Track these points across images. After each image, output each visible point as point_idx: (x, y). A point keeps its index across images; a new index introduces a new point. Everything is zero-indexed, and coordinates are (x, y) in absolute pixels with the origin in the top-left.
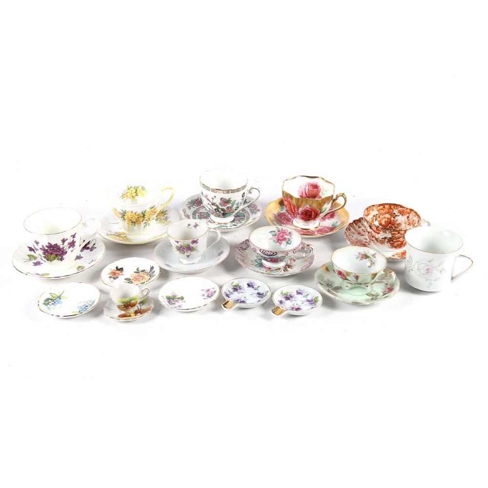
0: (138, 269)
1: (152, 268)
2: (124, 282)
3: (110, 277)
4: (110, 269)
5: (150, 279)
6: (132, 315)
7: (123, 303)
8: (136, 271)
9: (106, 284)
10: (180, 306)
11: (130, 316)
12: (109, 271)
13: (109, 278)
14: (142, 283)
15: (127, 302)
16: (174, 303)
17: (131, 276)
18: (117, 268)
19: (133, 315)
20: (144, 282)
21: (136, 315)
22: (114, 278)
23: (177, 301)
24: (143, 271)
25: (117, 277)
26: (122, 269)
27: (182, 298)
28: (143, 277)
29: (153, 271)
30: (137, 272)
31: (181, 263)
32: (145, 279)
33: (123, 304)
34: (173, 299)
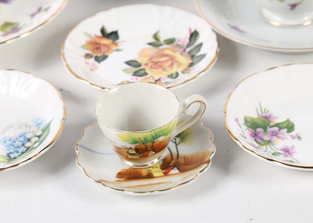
0: (156, 37)
1: (194, 35)
2: (125, 71)
3: (87, 56)
4: (86, 34)
5: (191, 65)
6: (155, 175)
7: (135, 142)
8: (152, 40)
9: (77, 77)
10: (287, 151)
11: (150, 176)
12: (84, 40)
13: (83, 59)
14: (171, 76)
15: (145, 142)
16: (269, 142)
17: (140, 54)
18: (103, 31)
19: (157, 172)
20: (177, 74)
21: (166, 174)
22: (98, 59)
23: (275, 134)
24: (170, 41)
25: (105, 57)
26: (114, 35)
27: (290, 127)
28: (172, 58)
29: (198, 42)
30: (156, 42)
31: (266, 22)
32: (179, 64)
33: (133, 146)
34: (265, 128)
